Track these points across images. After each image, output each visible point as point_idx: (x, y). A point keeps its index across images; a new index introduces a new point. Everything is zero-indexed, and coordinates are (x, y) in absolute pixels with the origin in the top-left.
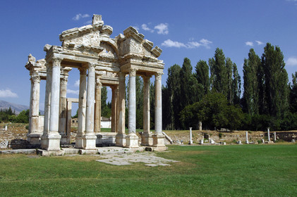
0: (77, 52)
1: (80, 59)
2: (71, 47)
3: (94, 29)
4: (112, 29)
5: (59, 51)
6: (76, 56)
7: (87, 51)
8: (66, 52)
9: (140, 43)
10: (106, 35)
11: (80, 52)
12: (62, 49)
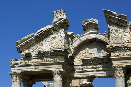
0: (36, 60)
1: (40, 69)
2: (28, 56)
3: (56, 29)
4: (96, 21)
5: (16, 64)
6: (35, 65)
7: (48, 57)
8: (24, 64)
9: (127, 27)
10: (91, 31)
11: (39, 60)
12: (19, 62)
